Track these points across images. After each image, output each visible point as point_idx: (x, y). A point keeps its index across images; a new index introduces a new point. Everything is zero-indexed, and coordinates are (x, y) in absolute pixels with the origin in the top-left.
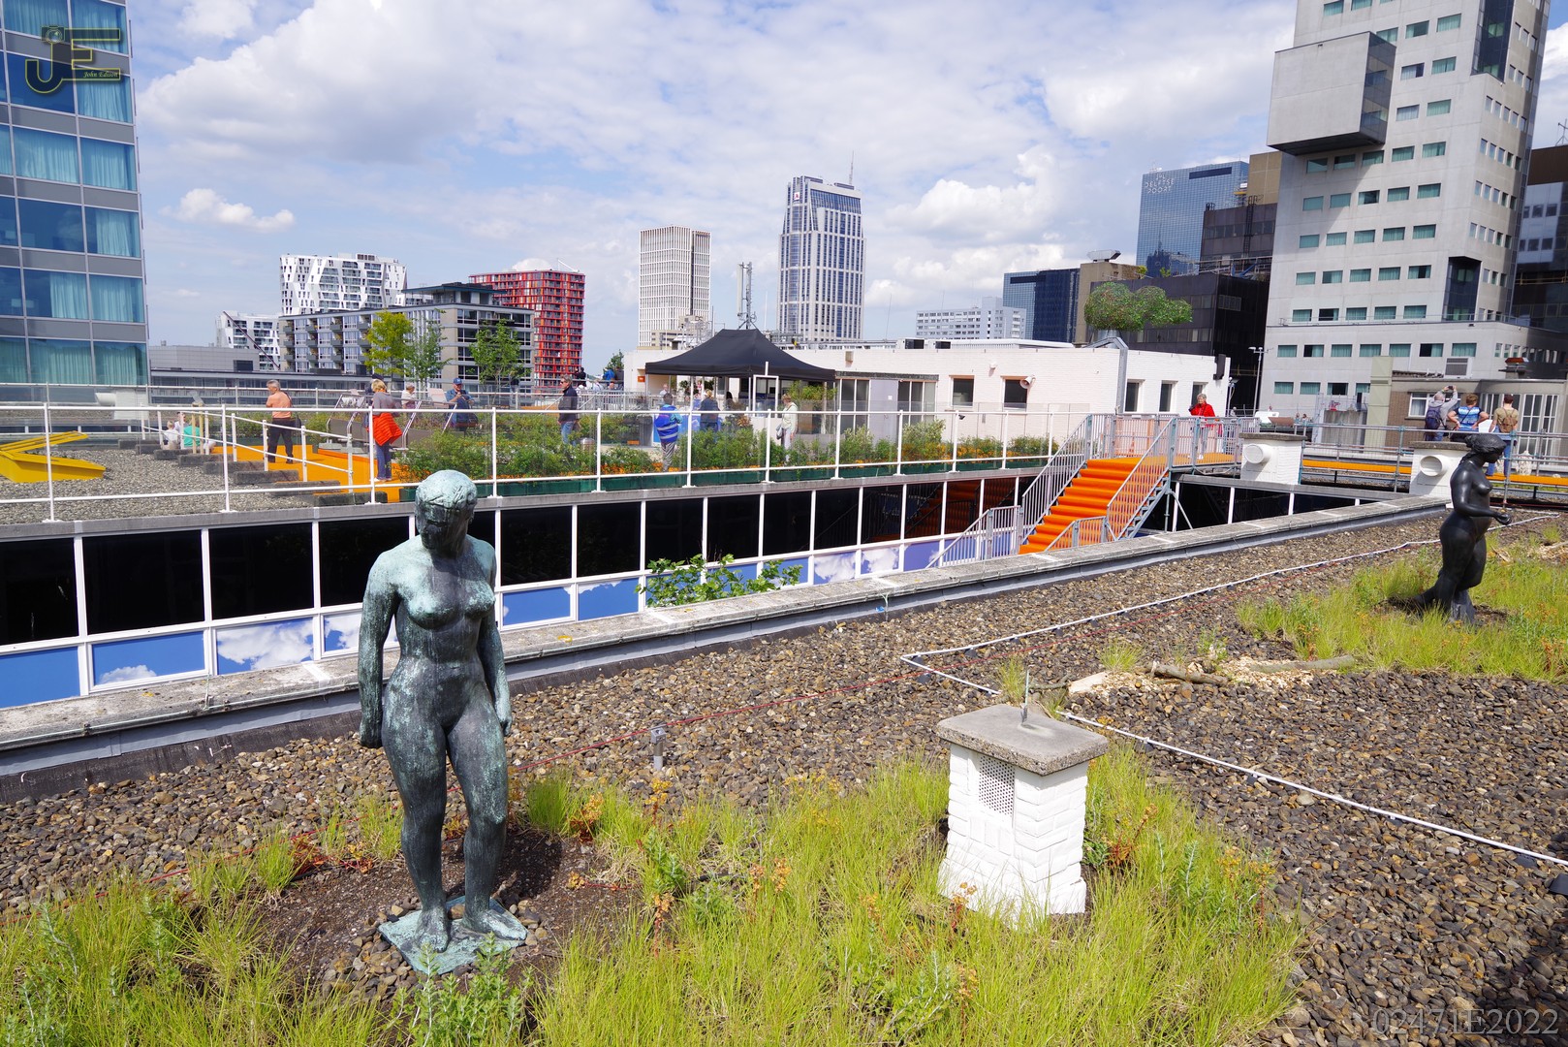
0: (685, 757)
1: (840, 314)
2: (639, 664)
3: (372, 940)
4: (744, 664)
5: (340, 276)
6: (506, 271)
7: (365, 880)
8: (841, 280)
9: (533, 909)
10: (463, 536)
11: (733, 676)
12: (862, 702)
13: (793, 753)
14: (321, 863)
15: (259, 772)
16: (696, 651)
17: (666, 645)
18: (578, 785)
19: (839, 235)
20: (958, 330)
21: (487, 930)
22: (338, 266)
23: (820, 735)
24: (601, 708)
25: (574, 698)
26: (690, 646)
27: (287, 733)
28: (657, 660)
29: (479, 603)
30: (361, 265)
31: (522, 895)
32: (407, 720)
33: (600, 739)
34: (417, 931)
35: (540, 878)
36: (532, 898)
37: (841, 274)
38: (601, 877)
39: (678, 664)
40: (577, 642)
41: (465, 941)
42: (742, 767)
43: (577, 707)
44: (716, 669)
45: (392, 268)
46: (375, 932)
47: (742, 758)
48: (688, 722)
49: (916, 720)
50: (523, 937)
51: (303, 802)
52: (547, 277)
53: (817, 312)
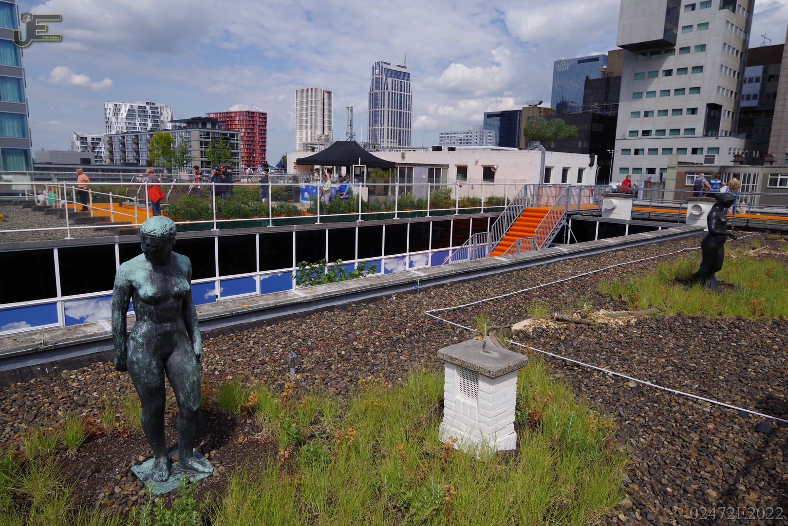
0: (308, 368)
1: (400, 134)
2: (286, 318)
3: (126, 476)
4: (342, 318)
5: (137, 113)
6: (225, 111)
7: (125, 442)
8: (400, 116)
9: (218, 455)
10: (169, 252)
11: (336, 324)
12: (404, 336)
13: (366, 365)
14: (100, 433)
15: (73, 381)
16: (317, 311)
17: (301, 308)
18: (248, 385)
19: (399, 92)
20: (461, 142)
21: (192, 469)
22: (136, 109)
23: (381, 355)
24: (265, 342)
25: (250, 337)
26: (313, 308)
27: (90, 360)
28: (296, 316)
29: (180, 290)
30: (148, 108)
31: (213, 448)
32: (140, 356)
33: (263, 359)
34: (152, 470)
35: (223, 438)
36: (218, 449)
37: (400, 112)
38: (256, 437)
39: (307, 318)
40: (252, 307)
41: (179, 475)
42: (338, 373)
43: (251, 342)
44: (327, 320)
45: (165, 109)
46: (129, 470)
47: (338, 368)
48: (310, 349)
49: (431, 345)
50: (211, 471)
51: (96, 397)
52: (247, 114)
53: (388, 133)
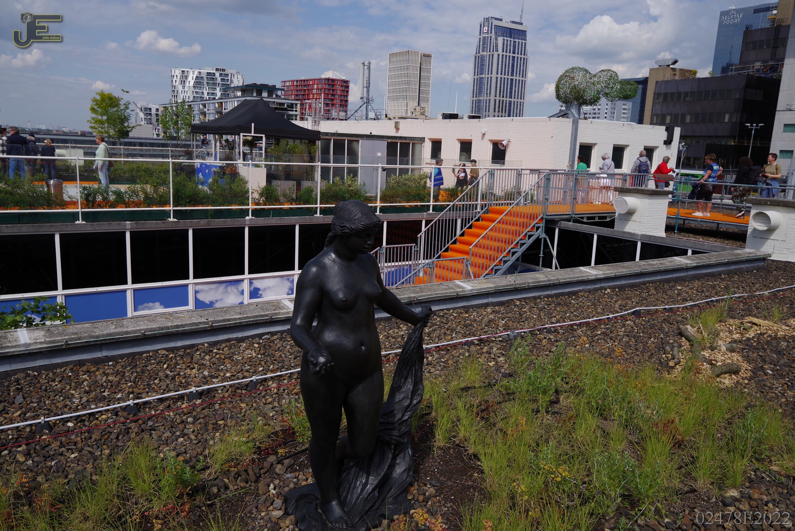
1: (510, 106)
5: (205, 81)
6: (303, 78)
8: (511, 84)
19: (511, 55)
22: (204, 75)
30: (217, 74)
37: (512, 80)
45: (236, 76)
52: (326, 82)
53: (495, 105)
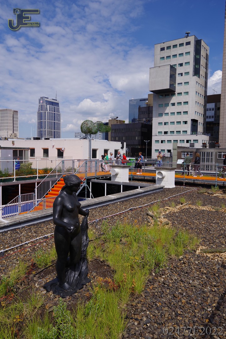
1: (54, 133)
8: (54, 124)
19: (53, 112)
53: (48, 133)
